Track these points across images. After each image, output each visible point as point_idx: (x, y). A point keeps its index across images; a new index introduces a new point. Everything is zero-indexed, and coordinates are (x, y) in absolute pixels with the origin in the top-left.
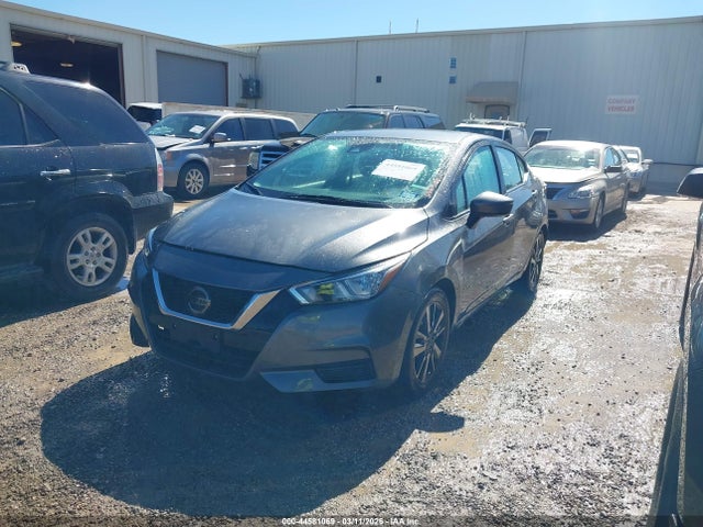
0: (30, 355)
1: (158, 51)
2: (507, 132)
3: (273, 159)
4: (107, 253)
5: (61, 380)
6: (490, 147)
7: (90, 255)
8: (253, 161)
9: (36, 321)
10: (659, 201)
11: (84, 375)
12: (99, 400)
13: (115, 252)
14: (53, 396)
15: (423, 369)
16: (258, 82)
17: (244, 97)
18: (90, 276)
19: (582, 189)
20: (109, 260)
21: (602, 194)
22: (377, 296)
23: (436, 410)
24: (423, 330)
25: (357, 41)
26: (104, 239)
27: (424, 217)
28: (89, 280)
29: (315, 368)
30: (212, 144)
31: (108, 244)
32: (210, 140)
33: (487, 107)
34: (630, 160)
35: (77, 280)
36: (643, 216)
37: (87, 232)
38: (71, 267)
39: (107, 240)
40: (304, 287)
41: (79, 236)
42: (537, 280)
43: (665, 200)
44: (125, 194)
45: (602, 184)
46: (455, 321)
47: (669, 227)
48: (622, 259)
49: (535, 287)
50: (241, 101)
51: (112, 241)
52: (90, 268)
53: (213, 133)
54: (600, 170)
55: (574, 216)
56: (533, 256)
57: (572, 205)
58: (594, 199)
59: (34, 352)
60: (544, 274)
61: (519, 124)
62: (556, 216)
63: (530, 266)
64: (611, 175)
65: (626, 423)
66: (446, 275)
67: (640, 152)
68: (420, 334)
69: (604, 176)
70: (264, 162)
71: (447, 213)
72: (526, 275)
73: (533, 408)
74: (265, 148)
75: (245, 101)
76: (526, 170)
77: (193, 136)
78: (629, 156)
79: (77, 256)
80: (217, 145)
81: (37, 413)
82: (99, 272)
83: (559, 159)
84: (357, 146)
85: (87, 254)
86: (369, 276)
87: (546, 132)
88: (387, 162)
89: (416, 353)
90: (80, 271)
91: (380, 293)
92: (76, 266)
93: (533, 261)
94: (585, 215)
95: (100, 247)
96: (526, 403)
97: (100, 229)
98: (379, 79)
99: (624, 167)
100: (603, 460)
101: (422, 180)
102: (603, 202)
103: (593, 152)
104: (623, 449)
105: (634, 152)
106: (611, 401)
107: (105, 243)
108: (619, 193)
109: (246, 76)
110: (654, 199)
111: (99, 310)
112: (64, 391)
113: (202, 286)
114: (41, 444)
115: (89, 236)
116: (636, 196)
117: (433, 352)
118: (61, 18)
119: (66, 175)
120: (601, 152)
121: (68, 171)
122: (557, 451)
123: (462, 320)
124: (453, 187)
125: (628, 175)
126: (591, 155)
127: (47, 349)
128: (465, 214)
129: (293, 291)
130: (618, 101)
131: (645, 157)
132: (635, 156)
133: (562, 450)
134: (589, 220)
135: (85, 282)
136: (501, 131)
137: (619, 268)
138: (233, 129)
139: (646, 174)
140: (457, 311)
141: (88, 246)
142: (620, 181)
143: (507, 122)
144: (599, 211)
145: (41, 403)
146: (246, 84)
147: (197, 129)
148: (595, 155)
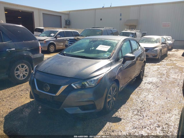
0: (3, 101)
1: (43, 13)
2: (135, 33)
3: (73, 43)
4: (26, 70)
5: (11, 108)
6: (129, 40)
7: (21, 71)
8: (67, 43)
9: (6, 90)
10: (176, 51)
11: (18, 106)
12: (21, 114)
13: (28, 70)
14: (8, 113)
15: (110, 105)
16: (69, 21)
17: (66, 25)
18: (21, 77)
19: (155, 49)
20: (26, 72)
21: (161, 50)
22: (96, 86)
23: (114, 116)
24: (110, 94)
25: (95, 9)
26: (25, 67)
27: (110, 62)
28: (21, 78)
29: (79, 107)
30: (56, 38)
31: (26, 68)
32: (56, 37)
33: (130, 26)
34: (168, 40)
35: (18, 78)
36: (172, 56)
37: (20, 65)
38: (16, 75)
39: (26, 67)
40: (76, 84)
41: (18, 67)
42: (143, 75)
43: (178, 51)
44: (30, 54)
45: (161, 47)
46: (119, 90)
47: (179, 58)
48: (166, 69)
49: (142, 77)
50: (65, 26)
51: (27, 67)
52: (21, 75)
53: (57, 36)
54: (160, 44)
55: (153, 56)
56: (142, 69)
57: (152, 53)
58: (159, 52)
59: (5, 100)
60: (145, 73)
61: (138, 31)
62: (148, 56)
63: (141, 72)
64: (163, 45)
65: (168, 120)
66: (116, 78)
67: (171, 38)
68: (109, 95)
69: (161, 45)
70: (70, 43)
71: (117, 60)
72: (140, 75)
73: (141, 115)
74: (70, 40)
75: (66, 26)
76: (139, 45)
77: (51, 36)
78: (168, 39)
79: (18, 72)
80: (58, 39)
81: (3, 118)
82: (24, 76)
83: (149, 41)
84: (92, 41)
85: (20, 71)
86: (94, 80)
87: (146, 33)
88: (100, 46)
89: (108, 100)
90: (18, 76)
91: (97, 85)
92: (17, 74)
93: (142, 71)
94: (156, 56)
95: (24, 69)
96: (139, 114)
97: (24, 64)
98: (101, 19)
99: (167, 42)
100: (161, 132)
101: (110, 51)
102: (161, 52)
103: (158, 39)
104: (167, 128)
105: (170, 38)
106: (163, 113)
107: (25, 68)
108: (166, 49)
109: (66, 19)
110: (175, 50)
111: (23, 86)
112: (11, 112)
113: (48, 83)
114: (3, 128)
115: (21, 66)
116: (170, 50)
117: (113, 99)
118: (17, 5)
119: (14, 50)
120: (160, 38)
121: (14, 49)
122: (148, 129)
123: (122, 89)
124: (118, 53)
125: (168, 44)
126: (158, 40)
127: (8, 99)
128: (122, 60)
129: (73, 85)
130: (165, 24)
131: (172, 39)
132: (170, 39)
133: (149, 128)
134: (157, 57)
135: (20, 79)
136: (134, 33)
137: (165, 71)
138: (62, 34)
139: (173, 44)
140: (120, 87)
141: (20, 69)
142: (166, 46)
143: (135, 30)
144: (160, 55)
145: (5, 115)
146: (66, 21)
147: (52, 35)
148: (159, 40)
